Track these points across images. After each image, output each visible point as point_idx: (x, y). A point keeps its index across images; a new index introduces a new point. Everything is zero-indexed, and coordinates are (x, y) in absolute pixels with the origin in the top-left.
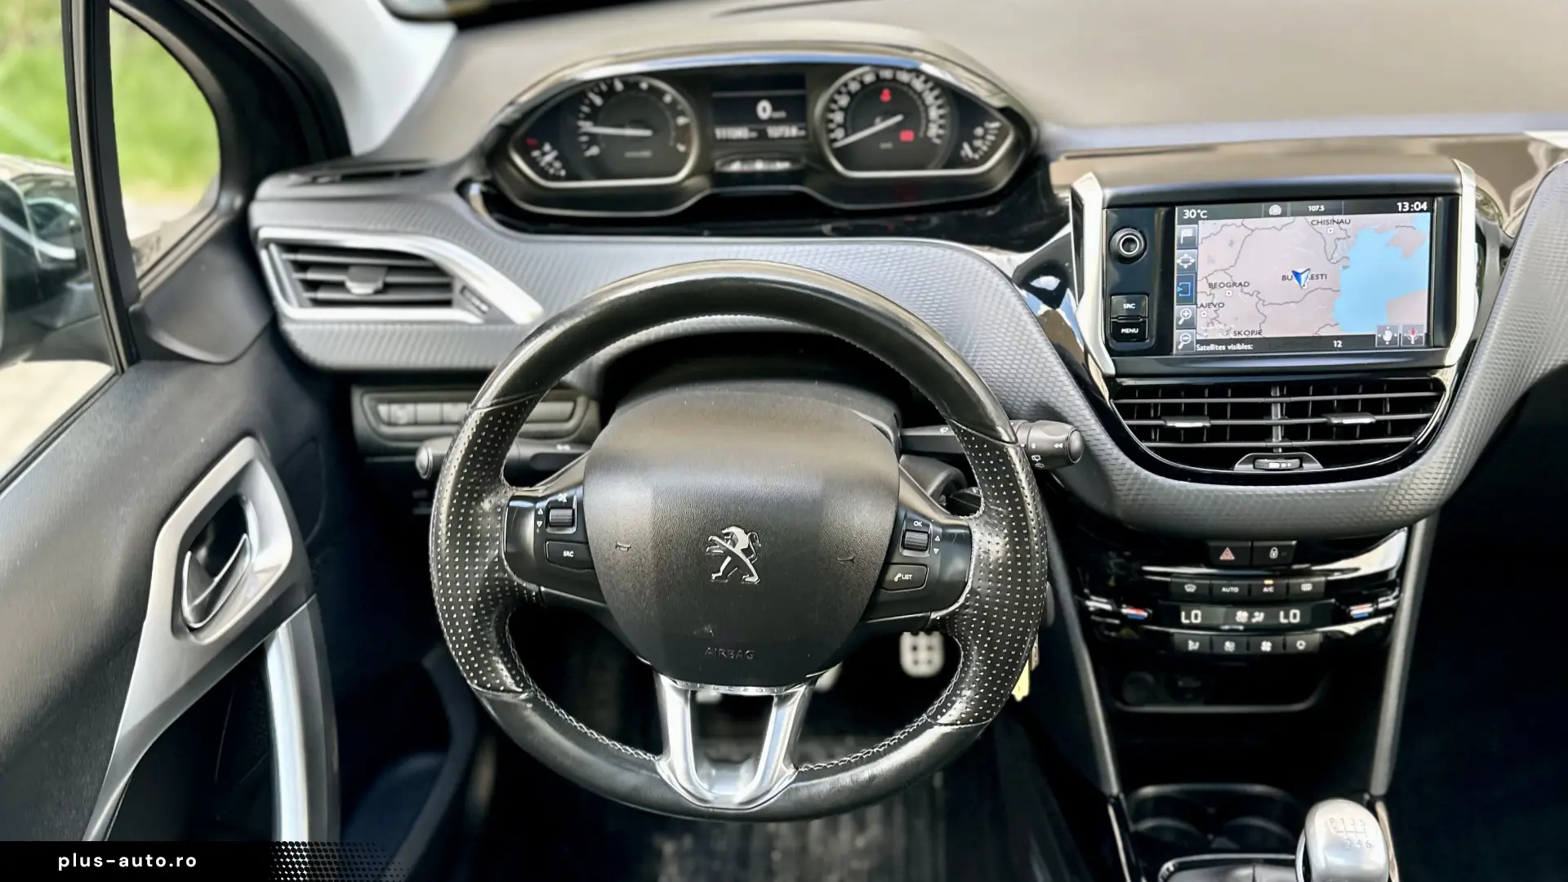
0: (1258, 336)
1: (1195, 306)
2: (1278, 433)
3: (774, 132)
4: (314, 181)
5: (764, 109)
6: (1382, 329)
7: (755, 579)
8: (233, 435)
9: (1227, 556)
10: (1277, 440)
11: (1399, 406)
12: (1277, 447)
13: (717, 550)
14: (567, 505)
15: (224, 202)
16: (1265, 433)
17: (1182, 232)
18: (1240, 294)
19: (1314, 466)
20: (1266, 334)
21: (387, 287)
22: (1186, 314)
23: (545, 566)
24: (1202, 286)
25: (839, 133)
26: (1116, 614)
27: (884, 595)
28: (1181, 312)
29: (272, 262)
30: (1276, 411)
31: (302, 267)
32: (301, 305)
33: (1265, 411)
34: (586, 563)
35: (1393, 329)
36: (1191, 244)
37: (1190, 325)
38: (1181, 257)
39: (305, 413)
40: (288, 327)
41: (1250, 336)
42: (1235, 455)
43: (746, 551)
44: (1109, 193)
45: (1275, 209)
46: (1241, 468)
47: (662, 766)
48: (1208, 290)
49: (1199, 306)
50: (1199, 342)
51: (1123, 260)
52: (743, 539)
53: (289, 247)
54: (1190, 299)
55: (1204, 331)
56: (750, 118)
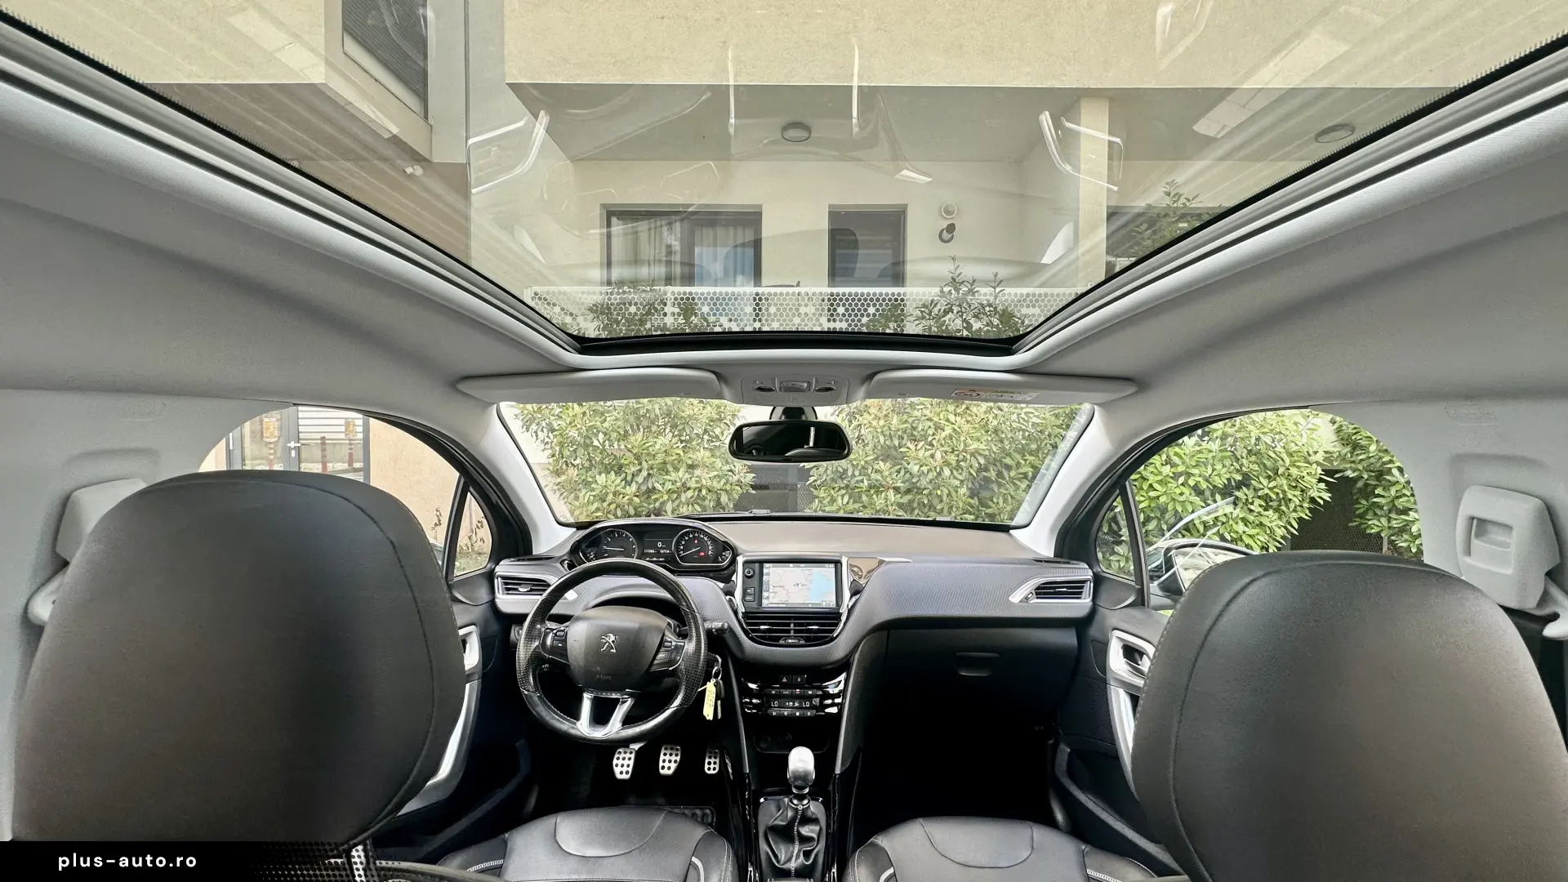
0: (787, 602)
2: (792, 631)
3: (662, 551)
4: (518, 560)
5: (660, 545)
6: (822, 601)
7: (614, 651)
8: (470, 622)
9: (785, 680)
10: (792, 634)
11: (830, 625)
12: (792, 636)
13: (604, 641)
14: (563, 631)
15: (489, 565)
16: (788, 631)
17: (765, 571)
18: (782, 590)
19: (803, 642)
21: (531, 590)
23: (553, 650)
24: (771, 587)
25: (682, 552)
26: (751, 703)
27: (656, 662)
28: (765, 594)
29: (498, 583)
30: (792, 625)
31: (506, 584)
32: (503, 594)
33: (789, 625)
34: (565, 648)
35: (826, 601)
36: (768, 574)
37: (768, 598)
38: (765, 578)
39: (495, 627)
40: (497, 600)
41: (785, 602)
42: (779, 638)
43: (613, 642)
44: (745, 559)
45: (791, 565)
46: (782, 642)
47: (578, 723)
48: (772, 589)
49: (770, 592)
50: (770, 603)
51: (747, 576)
52: (612, 638)
53: (504, 578)
54: (768, 591)
55: (771, 600)
56: (656, 548)
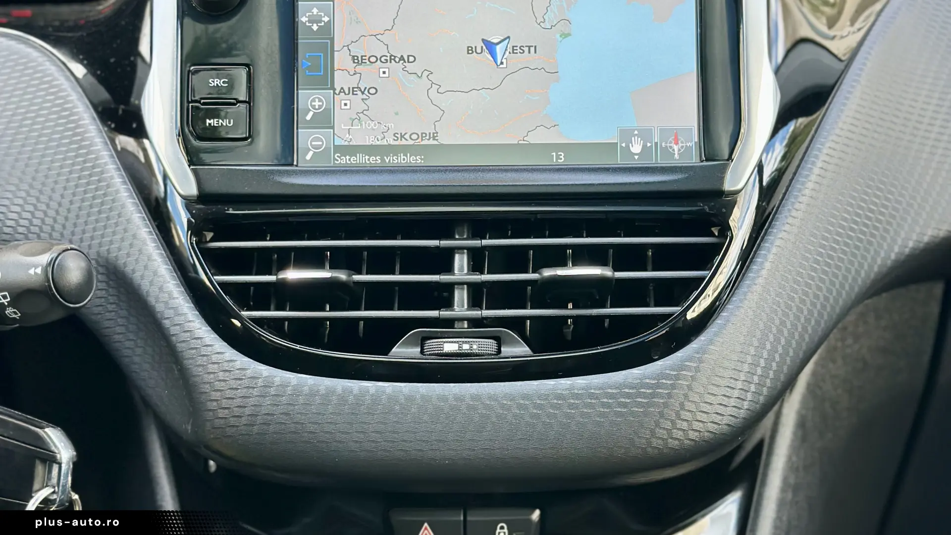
0: (432, 142)
1: (332, 91)
2: (461, 297)
6: (627, 135)
10: (461, 306)
12: (462, 319)
16: (443, 295)
18: (401, 73)
19: (519, 352)
20: (444, 139)
22: (317, 104)
24: (341, 60)
28: (310, 102)
30: (461, 262)
33: (446, 260)
35: (645, 134)
37: (324, 121)
38: (308, 14)
41: (420, 142)
46: (400, 353)
48: (351, 66)
49: (337, 92)
50: (338, 149)
54: (323, 80)
55: (346, 132)
